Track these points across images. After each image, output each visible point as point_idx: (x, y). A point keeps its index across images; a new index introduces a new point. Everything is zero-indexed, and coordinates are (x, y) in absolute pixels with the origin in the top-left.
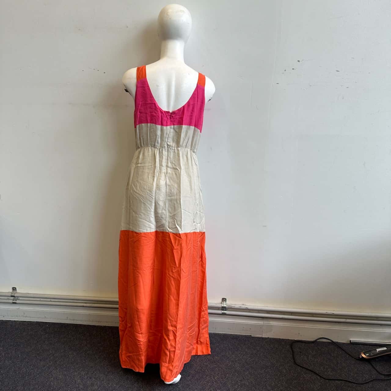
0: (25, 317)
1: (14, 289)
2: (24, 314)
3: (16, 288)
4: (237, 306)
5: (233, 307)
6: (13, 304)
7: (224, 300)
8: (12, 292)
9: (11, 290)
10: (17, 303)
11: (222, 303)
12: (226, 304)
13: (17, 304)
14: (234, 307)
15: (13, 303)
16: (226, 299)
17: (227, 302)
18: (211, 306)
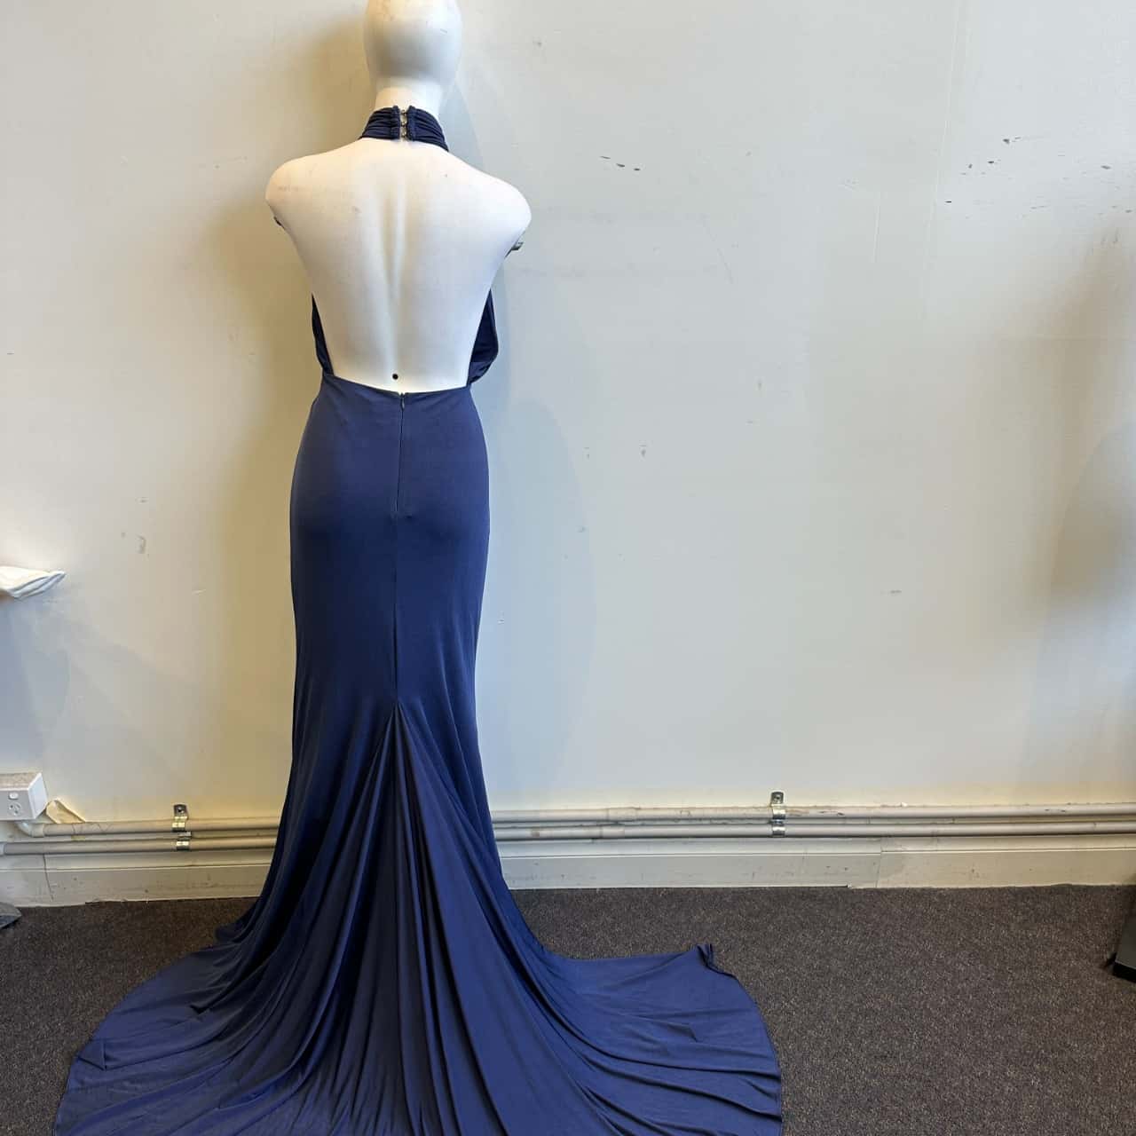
0: (212, 887)
1: (180, 809)
2: (209, 879)
3: (184, 808)
4: (813, 813)
7: (778, 798)
9: (170, 814)
10: (191, 847)
11: (773, 805)
12: (785, 807)
13: (190, 850)
14: (807, 813)
15: (179, 849)
16: (782, 794)
17: (786, 802)
18: (744, 814)
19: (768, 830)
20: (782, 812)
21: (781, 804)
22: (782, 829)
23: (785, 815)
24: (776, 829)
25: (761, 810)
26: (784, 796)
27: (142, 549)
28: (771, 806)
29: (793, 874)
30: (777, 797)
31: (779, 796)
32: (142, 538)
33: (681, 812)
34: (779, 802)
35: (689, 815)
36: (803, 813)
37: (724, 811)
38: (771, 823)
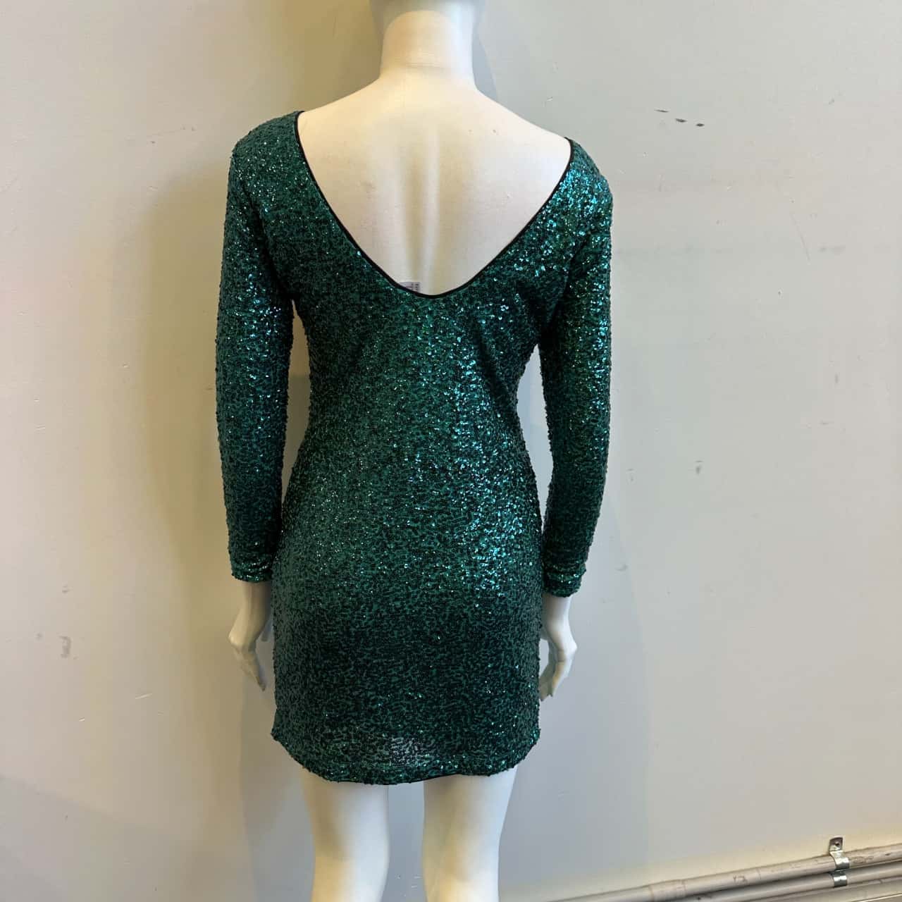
4: (878, 855)
5: (868, 861)
7: (837, 845)
11: (831, 853)
12: (845, 854)
14: (871, 858)
16: (840, 839)
17: (847, 846)
18: (805, 870)
19: (828, 881)
20: (846, 861)
21: (841, 851)
22: (844, 878)
23: (848, 864)
24: (837, 879)
25: (821, 861)
26: (843, 841)
27: (67, 651)
28: (830, 855)
30: (837, 842)
31: (837, 843)
32: (65, 638)
33: (735, 878)
34: (838, 848)
35: (744, 880)
36: (867, 859)
37: (782, 870)
38: (832, 875)
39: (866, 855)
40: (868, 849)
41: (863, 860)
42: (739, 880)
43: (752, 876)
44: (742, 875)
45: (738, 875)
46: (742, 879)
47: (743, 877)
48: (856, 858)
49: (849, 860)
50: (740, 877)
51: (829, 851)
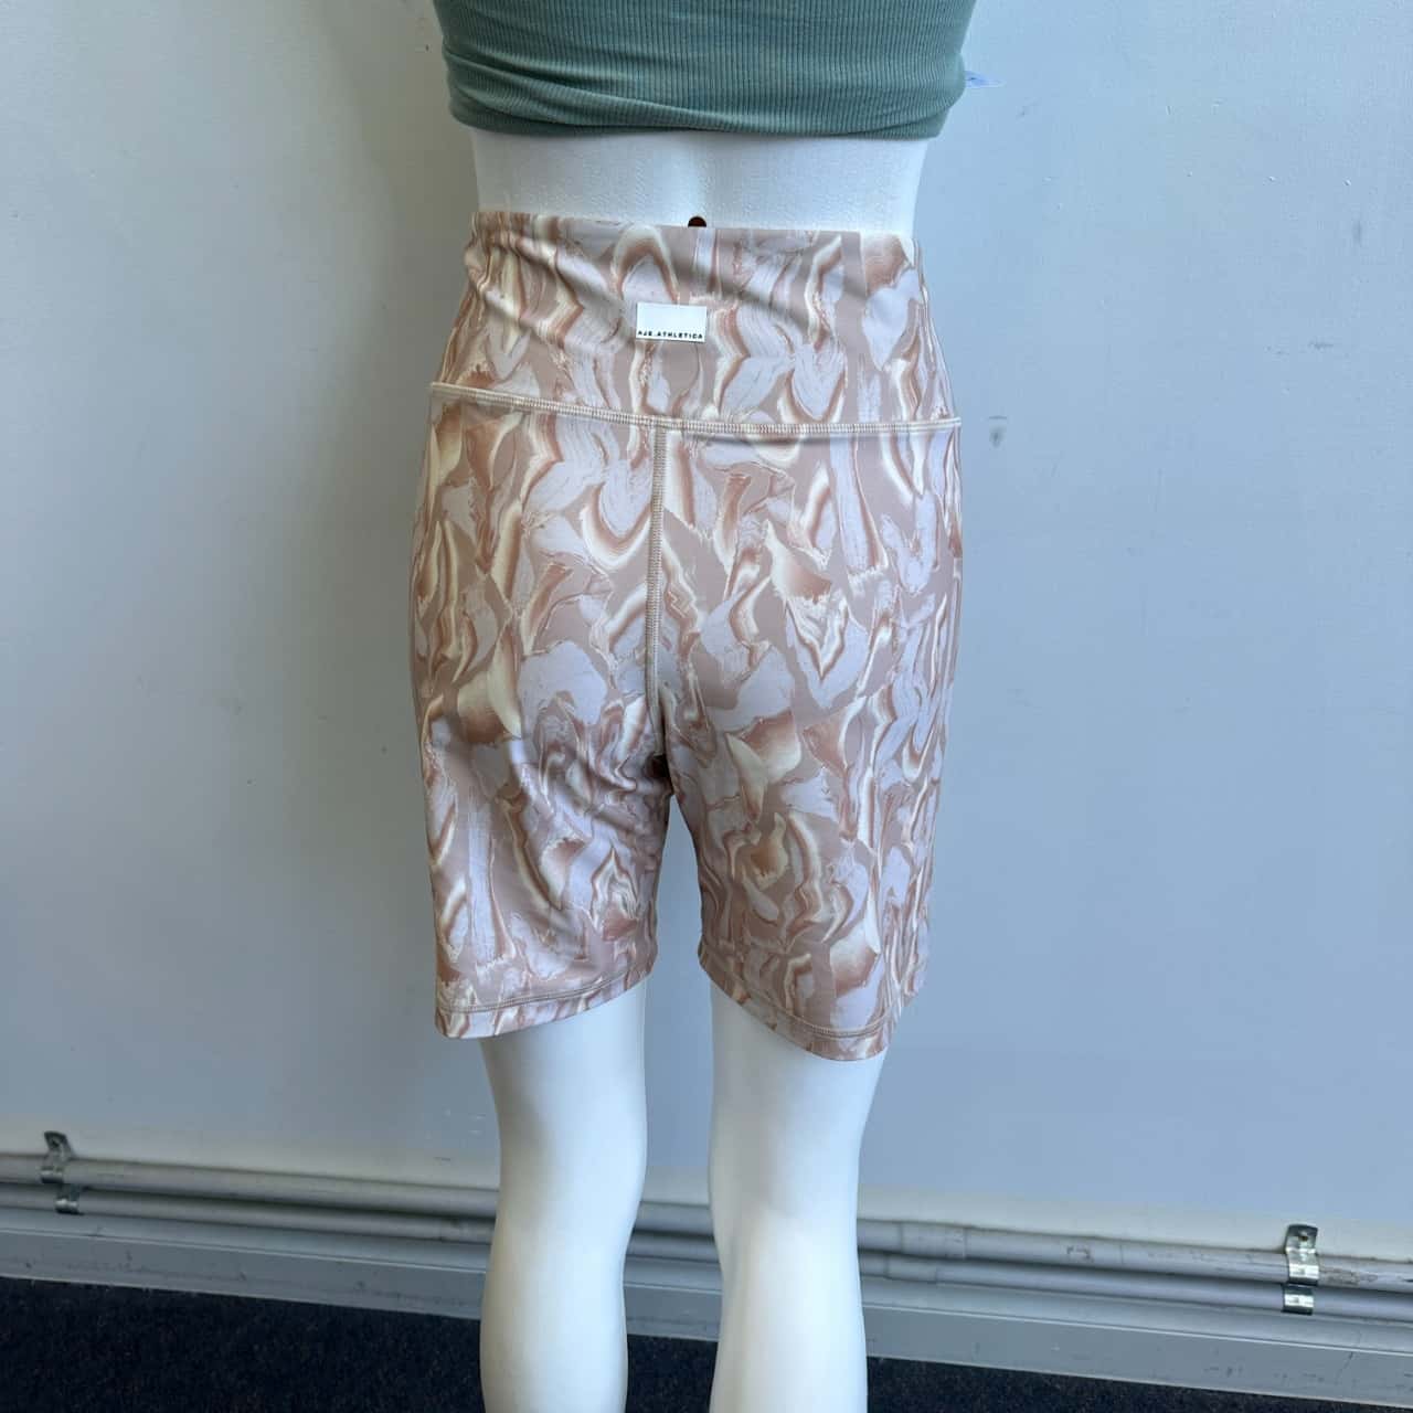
0: (139, 1271)
1: (55, 1140)
2: (130, 1258)
3: (63, 1138)
4: (1388, 1278)
5: (1363, 1283)
6: (57, 1215)
7: (1304, 1239)
8: (45, 1157)
9: (42, 1146)
10: (80, 1210)
11: (1288, 1249)
12: (1314, 1260)
13: (82, 1214)
14: (1371, 1280)
15: (63, 1211)
16: (1313, 1232)
17: (1323, 1243)
18: (1220, 1269)
19: (1270, 1298)
20: (1311, 1272)
21: (1313, 1251)
22: (1306, 1301)
23: (1315, 1279)
24: (1290, 1299)
25: (1259, 1259)
26: (1319, 1233)
28: (1284, 1253)
29: (1321, 1380)
30: (1302, 1232)
31: (1304, 1233)
33: (1070, 1250)
34: (1304, 1244)
35: (1088, 1257)
36: (1363, 1278)
37: (1170, 1256)
38: (1284, 1289)
39: (1362, 1270)
40: (1373, 1260)
41: (1353, 1279)
42: (1077, 1256)
43: (1102, 1254)
44: (1086, 1247)
45: (1076, 1245)
46: (1083, 1254)
47: (1087, 1252)
48: (1337, 1271)
49: (1320, 1271)
50: (1079, 1250)
51: (1285, 1246)
